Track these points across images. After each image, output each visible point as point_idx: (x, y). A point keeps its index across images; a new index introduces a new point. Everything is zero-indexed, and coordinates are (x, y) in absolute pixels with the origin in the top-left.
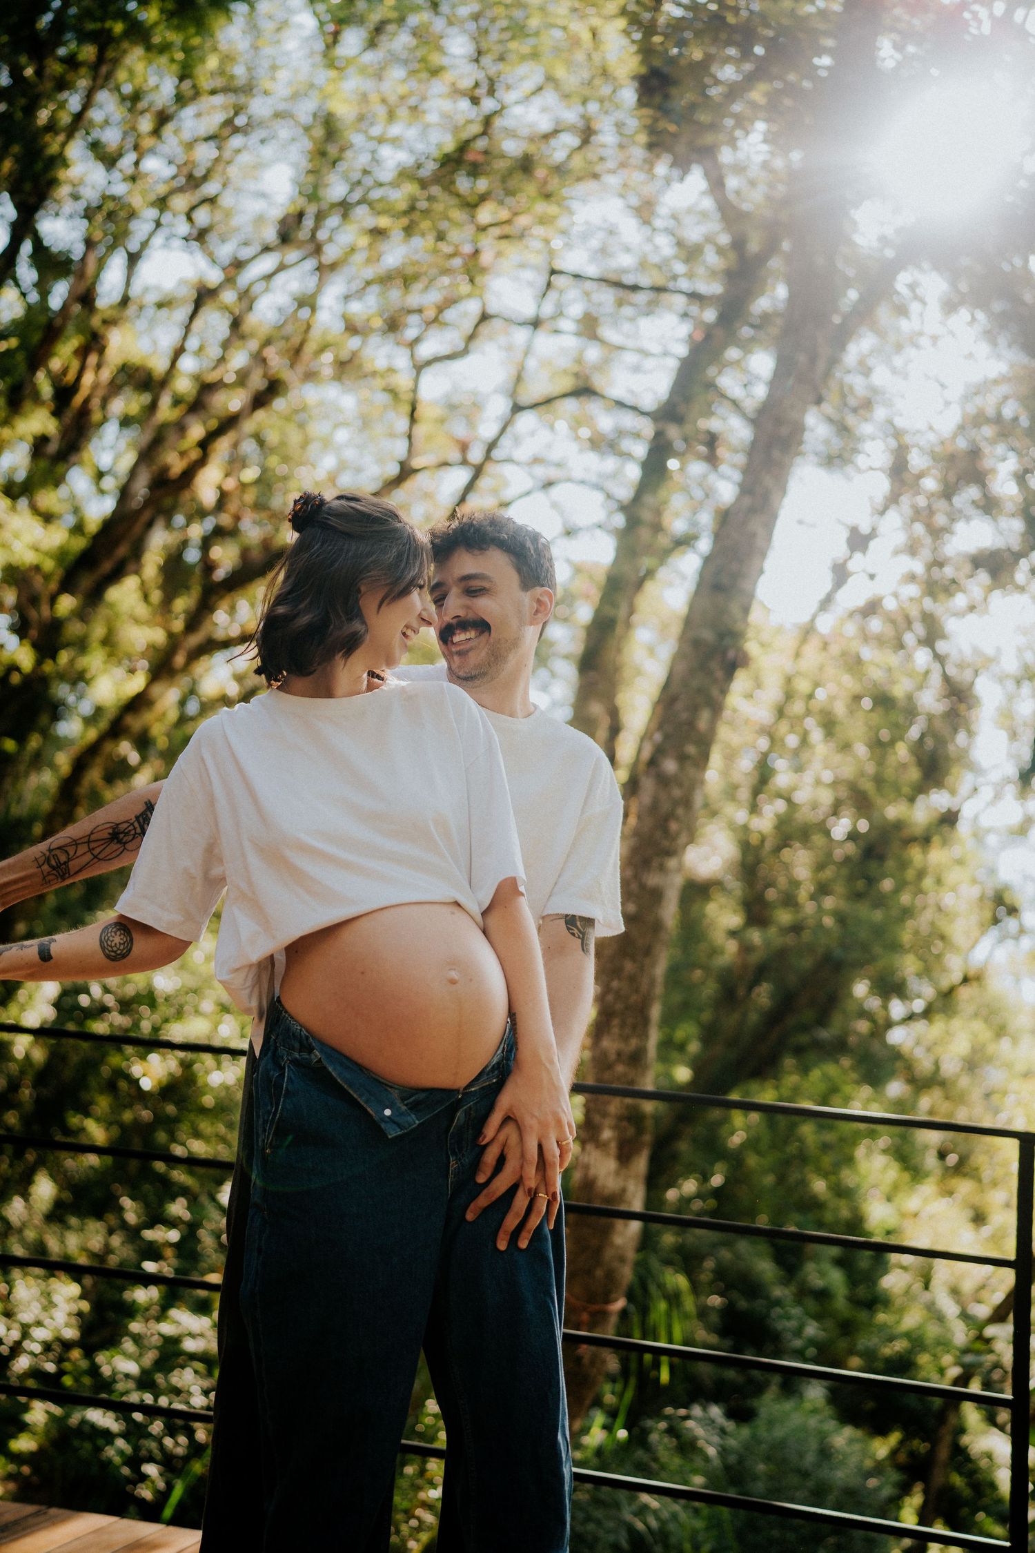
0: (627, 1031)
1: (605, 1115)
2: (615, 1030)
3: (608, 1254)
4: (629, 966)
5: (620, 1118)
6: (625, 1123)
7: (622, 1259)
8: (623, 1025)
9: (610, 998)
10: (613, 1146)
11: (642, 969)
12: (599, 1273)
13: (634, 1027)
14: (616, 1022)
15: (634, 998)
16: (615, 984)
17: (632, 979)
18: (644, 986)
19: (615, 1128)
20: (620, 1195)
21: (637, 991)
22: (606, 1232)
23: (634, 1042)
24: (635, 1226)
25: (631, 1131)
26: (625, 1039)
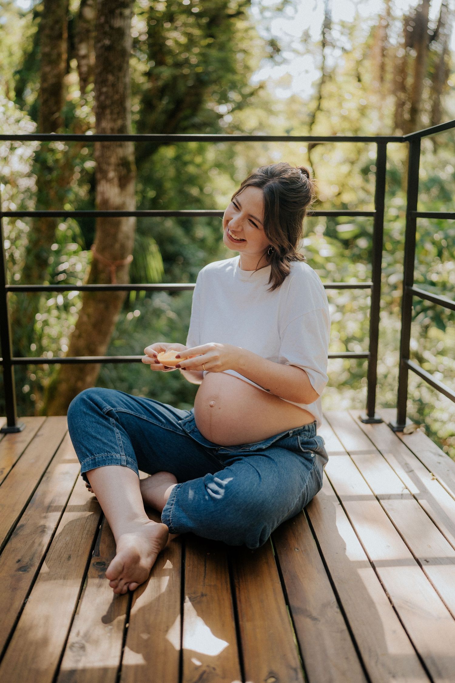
0: (115, 116)
1: (109, 164)
2: (109, 117)
3: (121, 236)
4: (111, 78)
5: (118, 165)
6: (121, 168)
7: (128, 238)
8: (112, 113)
9: (102, 98)
10: (116, 181)
11: (118, 78)
12: (117, 246)
13: (118, 113)
14: (108, 111)
15: (116, 97)
16: (104, 89)
17: (113, 85)
18: (121, 90)
19: (115, 170)
20: (124, 204)
21: (117, 92)
22: (118, 225)
23: (119, 123)
24: (132, 220)
25: (124, 172)
26: (115, 121)
